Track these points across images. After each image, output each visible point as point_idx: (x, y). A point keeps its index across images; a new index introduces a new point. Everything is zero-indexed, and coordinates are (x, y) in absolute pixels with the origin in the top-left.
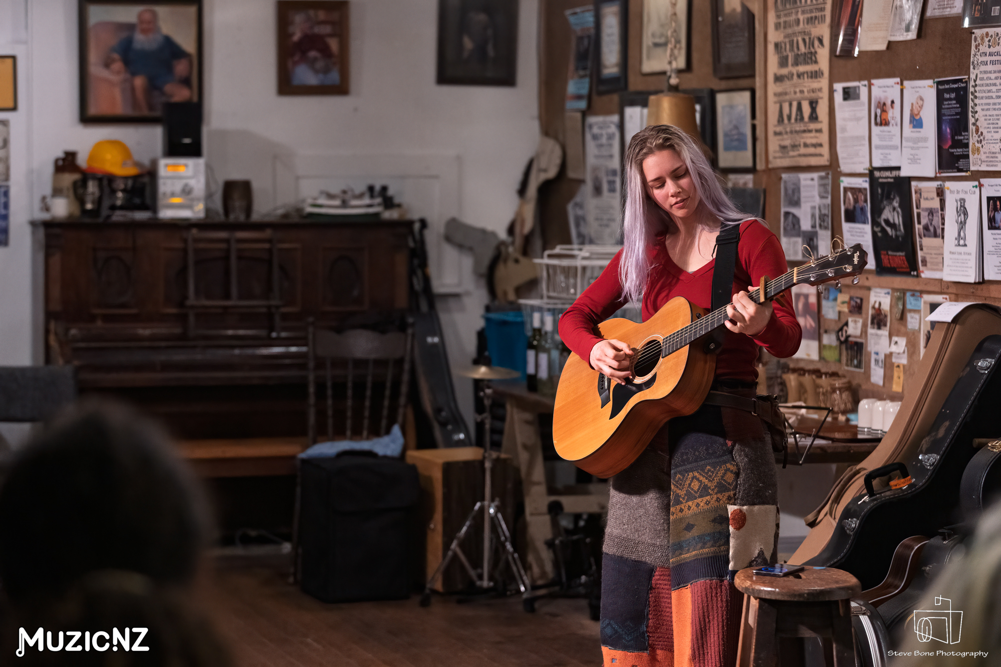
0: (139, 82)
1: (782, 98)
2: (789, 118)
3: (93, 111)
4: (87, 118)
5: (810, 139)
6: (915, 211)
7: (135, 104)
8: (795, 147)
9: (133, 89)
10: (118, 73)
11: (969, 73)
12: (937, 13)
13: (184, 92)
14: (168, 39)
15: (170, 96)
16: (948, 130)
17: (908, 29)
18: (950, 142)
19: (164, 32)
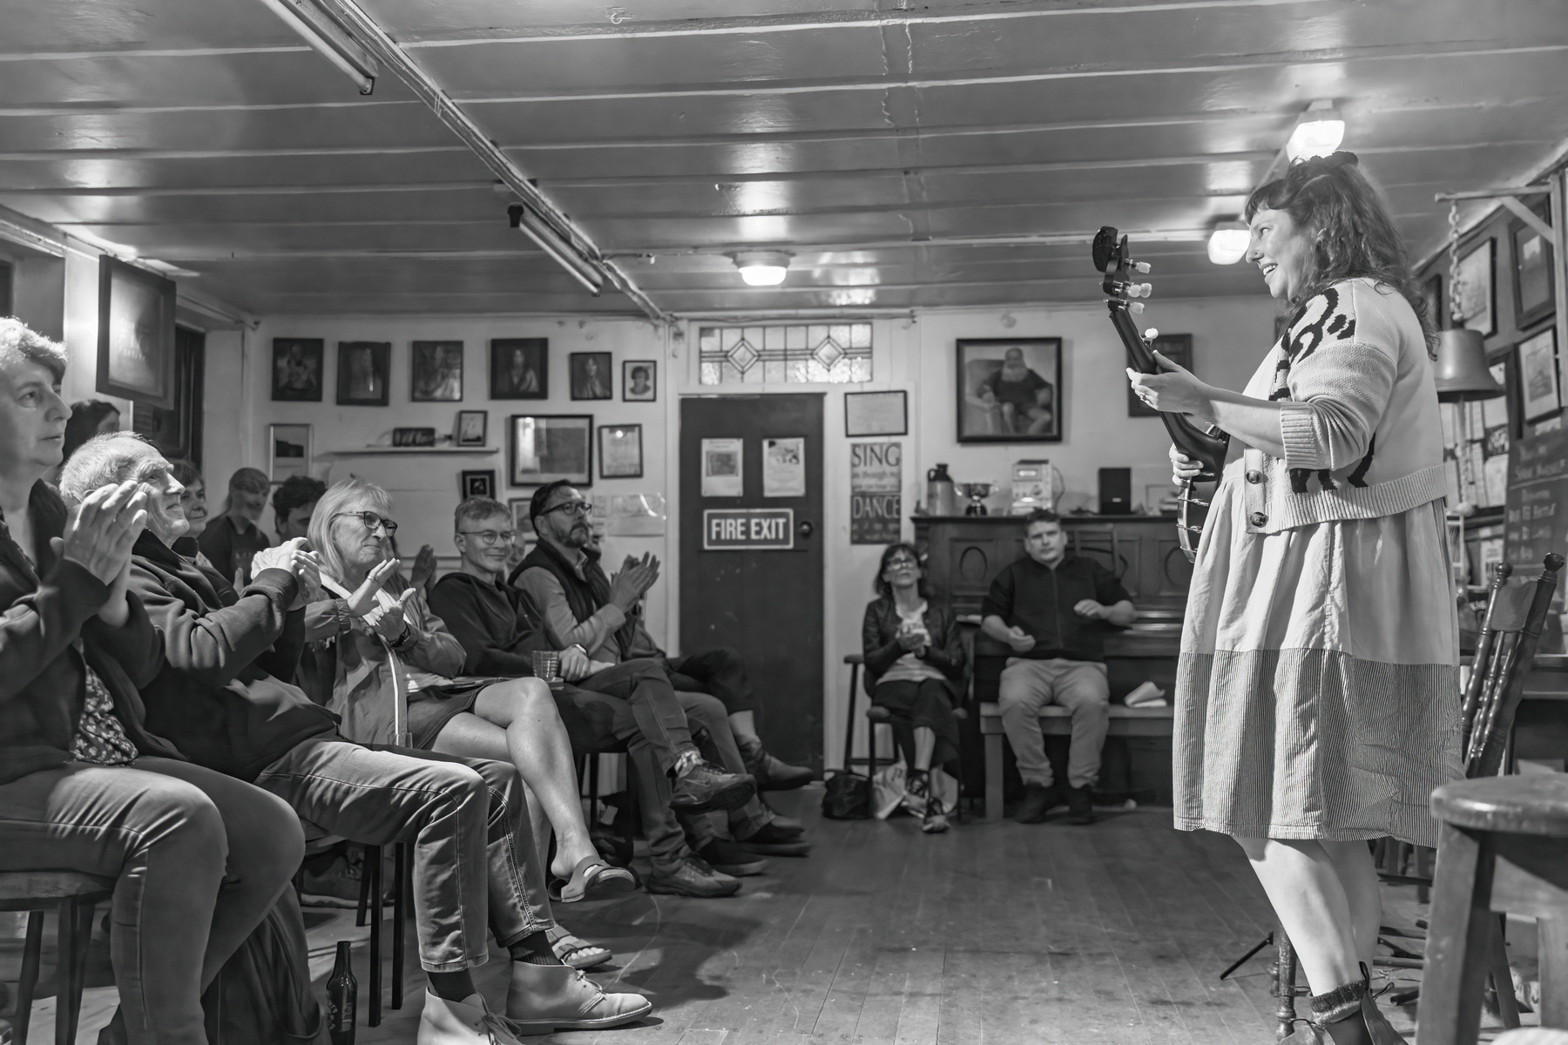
0: (1007, 408)
3: (967, 432)
4: (964, 439)
7: (1003, 425)
9: (1002, 415)
10: (989, 401)
13: (1046, 417)
14: (1031, 373)
15: (1032, 420)
19: (1028, 366)
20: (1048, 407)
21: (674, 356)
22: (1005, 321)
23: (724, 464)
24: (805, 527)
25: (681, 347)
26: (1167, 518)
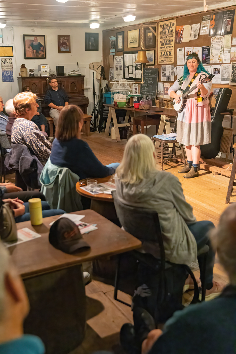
0: (35, 51)
1: (162, 51)
2: (164, 55)
3: (27, 57)
4: (26, 58)
5: (169, 59)
7: (34, 55)
8: (165, 60)
11: (210, 45)
12: (202, 34)
13: (43, 53)
14: (39, 43)
15: (40, 54)
16: (205, 56)
17: (195, 37)
18: (205, 59)
19: (39, 42)
20: (43, 51)
22: (33, 31)
26: (70, 76)
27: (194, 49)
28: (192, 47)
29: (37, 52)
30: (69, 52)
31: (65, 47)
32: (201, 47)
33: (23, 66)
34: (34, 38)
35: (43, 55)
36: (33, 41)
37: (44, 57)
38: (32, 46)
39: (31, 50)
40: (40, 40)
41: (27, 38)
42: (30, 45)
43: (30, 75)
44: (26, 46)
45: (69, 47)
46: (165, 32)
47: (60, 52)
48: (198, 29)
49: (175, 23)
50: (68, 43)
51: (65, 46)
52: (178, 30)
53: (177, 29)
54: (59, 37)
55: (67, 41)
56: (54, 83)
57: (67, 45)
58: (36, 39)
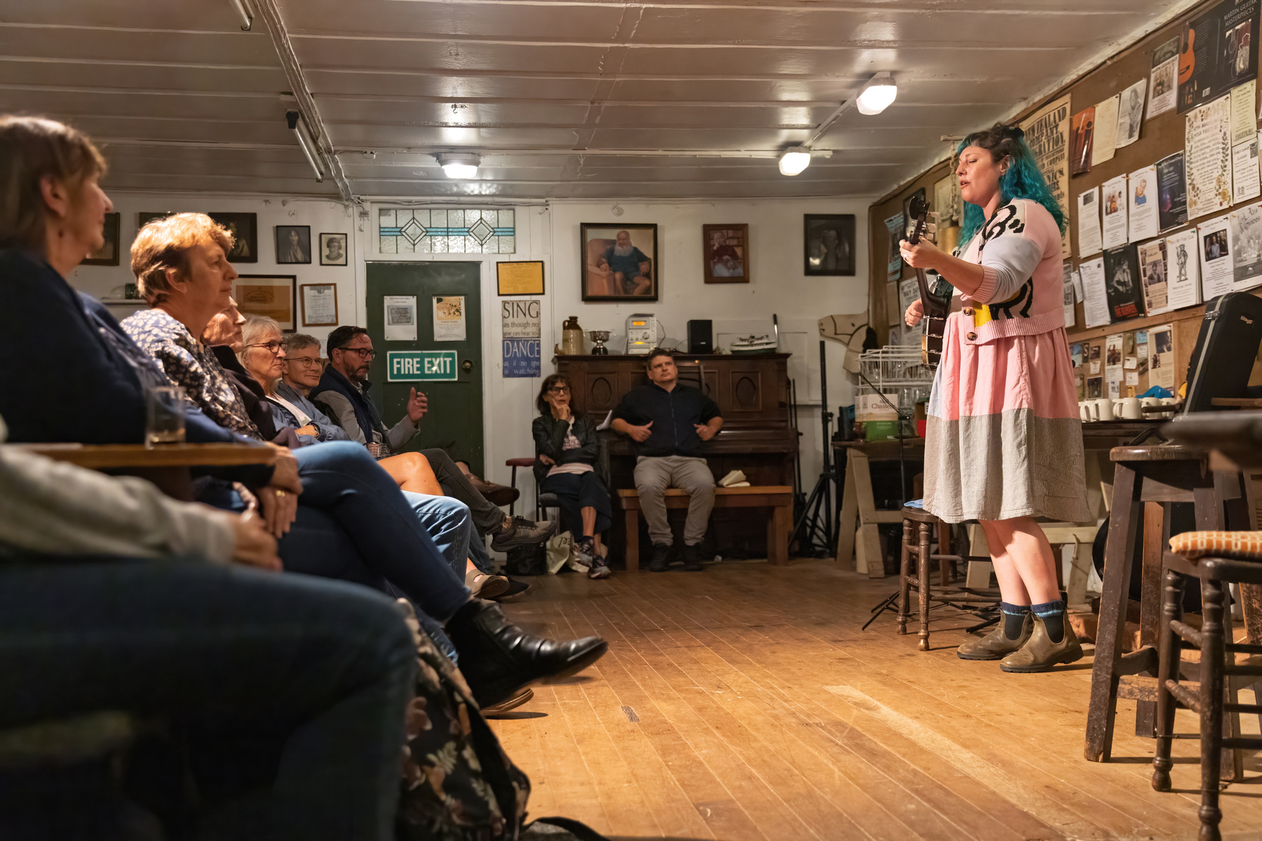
0: (618, 276)
3: (590, 293)
4: (587, 299)
6: (1141, 267)
7: (615, 288)
9: (615, 280)
10: (606, 270)
11: (1184, 147)
12: (1155, 114)
13: (647, 282)
14: (636, 249)
15: (637, 285)
16: (1168, 196)
17: (1131, 136)
18: (1170, 206)
19: (634, 244)
20: (647, 276)
21: (361, 230)
22: (616, 211)
23: (401, 316)
24: (468, 364)
25: (366, 224)
26: (737, 356)
27: (1130, 182)
28: (1124, 175)
29: (627, 279)
30: (744, 279)
31: (731, 263)
32: (1152, 167)
33: (572, 324)
34: (618, 236)
35: (648, 290)
36: (613, 242)
37: (651, 296)
38: (610, 259)
39: (607, 273)
40: (639, 242)
41: (592, 234)
42: (602, 256)
43: (595, 350)
44: (590, 261)
45: (744, 262)
46: (1037, 150)
47: (710, 278)
48: (1141, 101)
49: (1068, 107)
50: (739, 251)
51: (728, 260)
52: (1078, 128)
53: (1075, 128)
54: (708, 230)
55: (734, 242)
56: (659, 370)
57: (734, 256)
58: (623, 235)
